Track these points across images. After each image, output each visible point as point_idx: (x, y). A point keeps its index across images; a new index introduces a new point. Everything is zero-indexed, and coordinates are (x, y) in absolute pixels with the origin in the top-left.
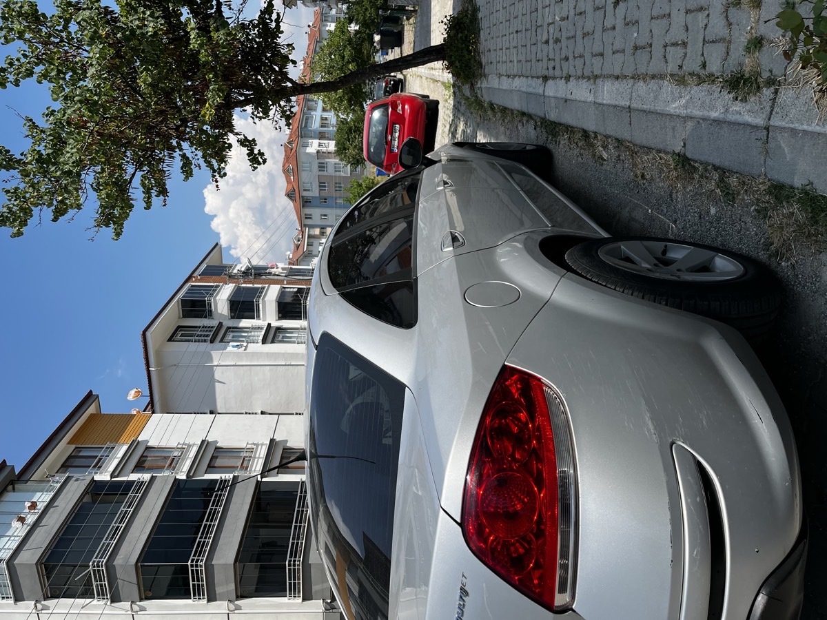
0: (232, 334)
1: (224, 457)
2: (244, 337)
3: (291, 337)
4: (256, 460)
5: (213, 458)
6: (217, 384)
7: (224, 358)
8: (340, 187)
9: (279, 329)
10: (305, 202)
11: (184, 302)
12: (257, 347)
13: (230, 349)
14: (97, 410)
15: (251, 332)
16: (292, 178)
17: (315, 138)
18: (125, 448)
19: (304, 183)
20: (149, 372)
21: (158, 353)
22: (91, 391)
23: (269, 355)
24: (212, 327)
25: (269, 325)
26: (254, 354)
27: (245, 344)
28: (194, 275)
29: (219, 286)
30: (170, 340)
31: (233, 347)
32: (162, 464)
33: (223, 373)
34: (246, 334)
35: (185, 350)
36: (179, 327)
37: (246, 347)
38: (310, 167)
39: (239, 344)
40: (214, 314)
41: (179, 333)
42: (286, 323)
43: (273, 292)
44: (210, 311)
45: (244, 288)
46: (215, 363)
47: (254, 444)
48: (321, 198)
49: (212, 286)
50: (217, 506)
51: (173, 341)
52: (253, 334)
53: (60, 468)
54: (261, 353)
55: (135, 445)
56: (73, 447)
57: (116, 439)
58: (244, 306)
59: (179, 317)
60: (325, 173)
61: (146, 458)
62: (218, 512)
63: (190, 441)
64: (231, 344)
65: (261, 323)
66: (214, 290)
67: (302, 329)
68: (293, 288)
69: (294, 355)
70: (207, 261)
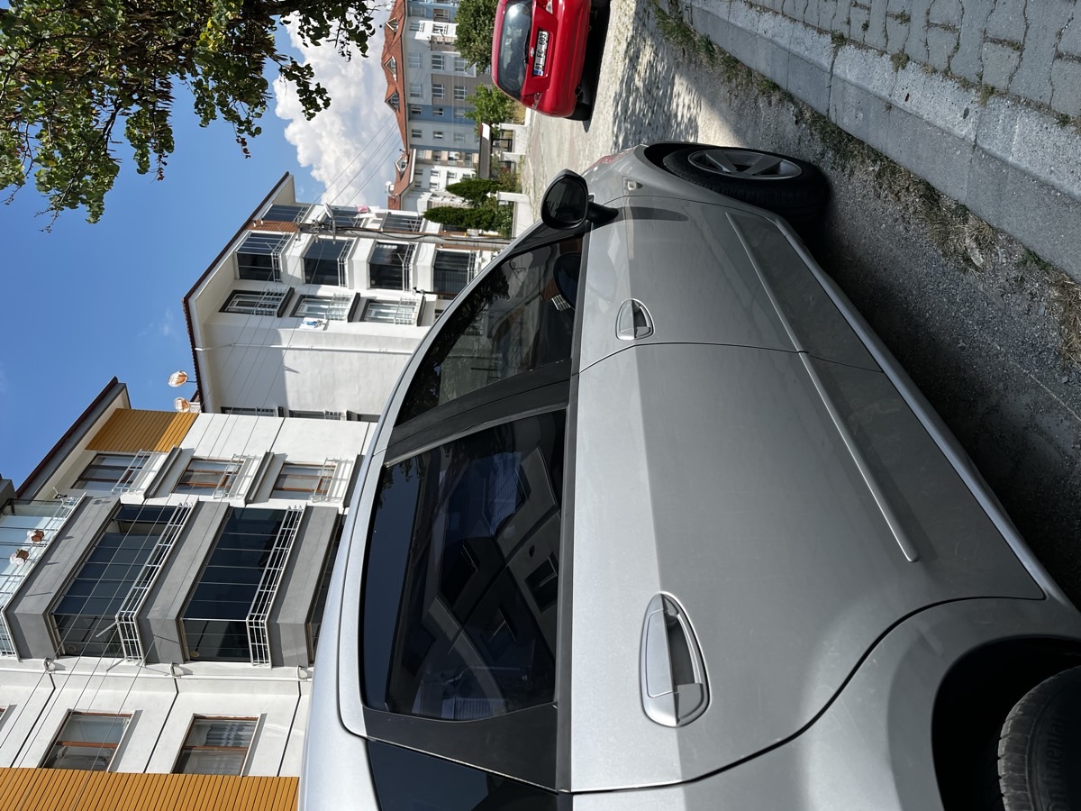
0: (307, 306)
1: (295, 476)
2: (325, 311)
3: (387, 314)
4: (338, 482)
5: (281, 477)
6: (287, 372)
7: (297, 336)
8: (462, 93)
9: (371, 302)
10: (413, 113)
11: (241, 258)
12: (341, 326)
13: (304, 326)
14: (125, 405)
15: (333, 304)
16: (395, 76)
17: (428, 18)
18: (163, 457)
19: (411, 85)
20: (195, 353)
21: (207, 328)
22: (115, 379)
23: (357, 338)
24: (280, 295)
25: (358, 295)
26: (337, 336)
27: (325, 321)
28: (256, 218)
29: (289, 236)
30: (223, 310)
31: (308, 324)
32: (212, 482)
33: (295, 358)
34: (326, 307)
35: (243, 324)
36: (235, 292)
37: (326, 325)
38: (421, 61)
39: (316, 320)
40: (282, 276)
41: (234, 302)
42: (381, 294)
43: (362, 251)
44: (278, 272)
45: (323, 240)
46: (285, 345)
47: (336, 461)
48: (434, 107)
49: (280, 236)
50: (283, 546)
51: (227, 312)
52: (336, 306)
53: (77, 482)
54: (346, 335)
55: (176, 455)
56: (94, 453)
57: (151, 444)
58: (323, 266)
59: (235, 278)
60: (441, 72)
61: (192, 474)
62: (286, 554)
63: (250, 453)
64: (307, 319)
65: (347, 291)
66: (283, 243)
67: (402, 303)
68: (391, 243)
69: (391, 340)
70: (273, 197)
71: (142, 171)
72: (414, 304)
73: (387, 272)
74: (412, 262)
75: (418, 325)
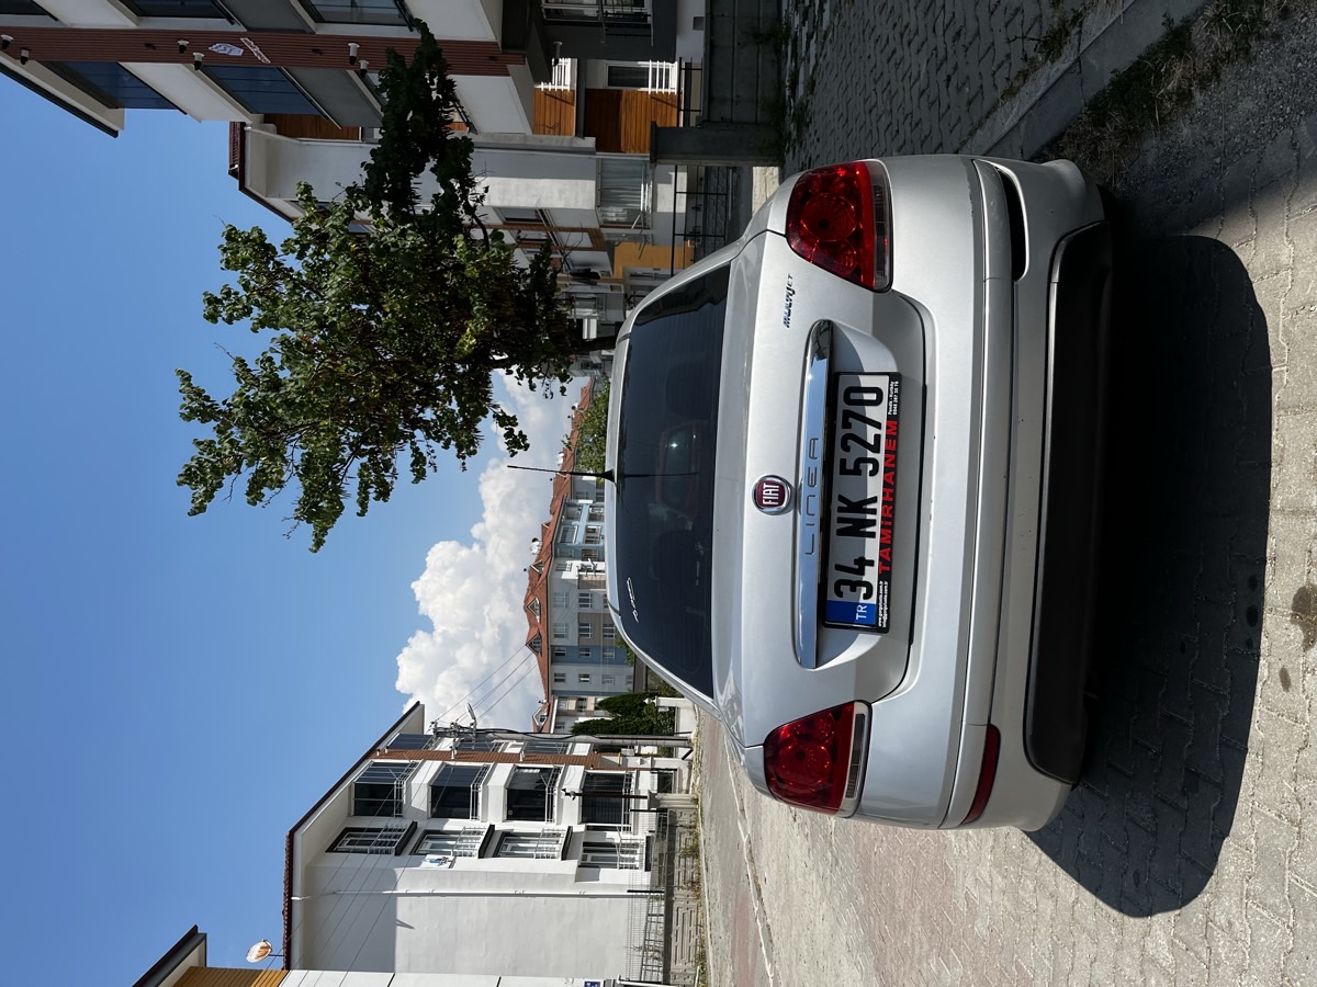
0: (430, 842)
2: (451, 847)
3: (525, 849)
6: (399, 928)
7: (416, 878)
8: (611, 630)
9: (507, 835)
10: (557, 656)
11: (360, 789)
12: (470, 863)
13: (425, 864)
14: (200, 962)
15: (461, 839)
16: (538, 617)
17: (575, 558)
19: (555, 625)
20: (290, 904)
21: (310, 871)
22: (196, 927)
23: (489, 876)
24: (400, 830)
25: (492, 827)
26: (465, 874)
27: (451, 858)
28: (380, 747)
29: (415, 764)
30: (331, 849)
31: (431, 861)
33: (411, 907)
34: (454, 843)
35: (353, 863)
36: (347, 830)
37: (453, 862)
38: (567, 600)
39: (441, 857)
40: (404, 809)
41: (345, 840)
42: (519, 826)
43: (501, 774)
44: (400, 805)
45: (456, 768)
46: (400, 890)
48: (581, 648)
49: (405, 765)
51: (336, 851)
52: (464, 843)
54: (476, 872)
58: (453, 797)
59: (349, 815)
60: (588, 609)
64: (429, 857)
65: (479, 824)
66: (409, 771)
67: (544, 835)
68: (534, 768)
69: (530, 877)
70: (400, 727)
71: (361, 514)
72: (559, 835)
73: (528, 801)
74: (557, 785)
75: (563, 859)
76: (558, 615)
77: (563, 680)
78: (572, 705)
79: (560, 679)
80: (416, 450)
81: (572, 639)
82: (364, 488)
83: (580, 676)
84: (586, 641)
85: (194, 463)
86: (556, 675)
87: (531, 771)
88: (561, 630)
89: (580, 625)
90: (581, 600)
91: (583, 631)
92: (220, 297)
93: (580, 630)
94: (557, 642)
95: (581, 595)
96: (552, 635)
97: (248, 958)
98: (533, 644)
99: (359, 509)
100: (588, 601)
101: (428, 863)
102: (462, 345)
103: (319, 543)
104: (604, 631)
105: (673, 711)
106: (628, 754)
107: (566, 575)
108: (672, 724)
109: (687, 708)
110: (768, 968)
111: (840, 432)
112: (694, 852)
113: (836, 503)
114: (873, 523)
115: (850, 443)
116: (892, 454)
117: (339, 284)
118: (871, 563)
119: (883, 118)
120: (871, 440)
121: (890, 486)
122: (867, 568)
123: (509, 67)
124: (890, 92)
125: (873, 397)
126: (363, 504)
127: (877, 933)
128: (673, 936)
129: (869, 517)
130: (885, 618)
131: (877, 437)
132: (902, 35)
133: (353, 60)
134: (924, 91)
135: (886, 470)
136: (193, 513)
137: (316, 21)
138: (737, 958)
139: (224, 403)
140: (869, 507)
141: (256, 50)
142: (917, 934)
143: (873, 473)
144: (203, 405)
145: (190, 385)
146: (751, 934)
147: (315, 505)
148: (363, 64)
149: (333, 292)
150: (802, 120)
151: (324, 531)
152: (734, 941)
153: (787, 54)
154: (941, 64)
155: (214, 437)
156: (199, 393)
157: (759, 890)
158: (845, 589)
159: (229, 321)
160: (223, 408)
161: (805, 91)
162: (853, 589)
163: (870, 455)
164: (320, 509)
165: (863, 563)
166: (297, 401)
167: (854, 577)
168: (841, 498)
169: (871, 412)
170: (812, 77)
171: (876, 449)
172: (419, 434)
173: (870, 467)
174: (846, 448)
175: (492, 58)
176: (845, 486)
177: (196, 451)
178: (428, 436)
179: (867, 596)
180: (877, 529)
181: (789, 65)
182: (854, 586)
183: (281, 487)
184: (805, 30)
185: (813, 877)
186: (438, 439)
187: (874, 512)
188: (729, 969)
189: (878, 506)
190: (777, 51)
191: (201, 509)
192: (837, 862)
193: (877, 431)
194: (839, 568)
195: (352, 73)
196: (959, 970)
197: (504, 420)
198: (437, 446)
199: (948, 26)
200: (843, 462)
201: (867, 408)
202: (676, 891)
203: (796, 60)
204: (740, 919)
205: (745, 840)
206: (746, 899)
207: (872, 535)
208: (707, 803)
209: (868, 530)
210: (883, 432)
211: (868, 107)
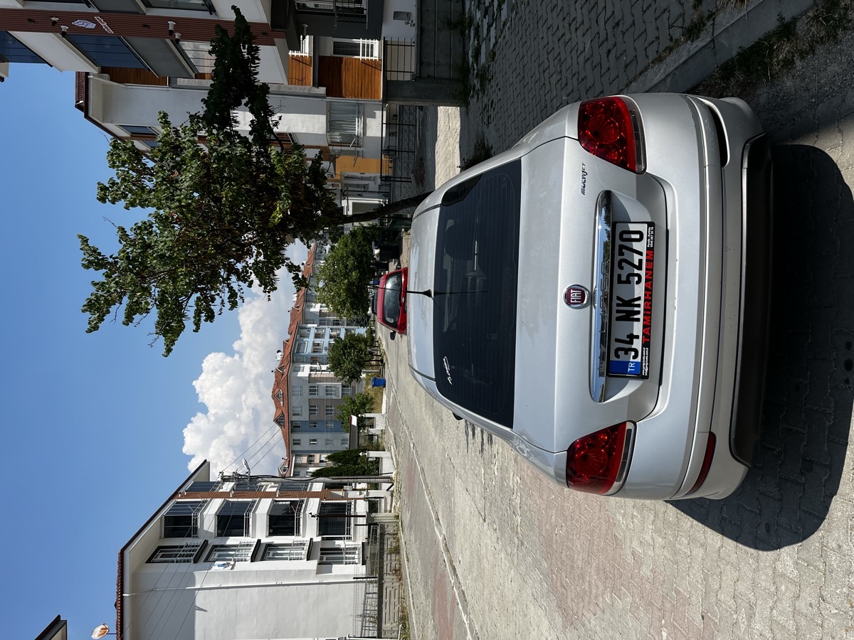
0: (217, 553)
2: (232, 555)
3: (282, 554)
6: (197, 611)
7: (209, 577)
8: (331, 410)
9: (269, 546)
10: (295, 427)
11: (168, 520)
12: (246, 566)
13: (215, 568)
14: (63, 638)
15: (239, 550)
16: (282, 403)
17: (307, 363)
19: (294, 407)
20: (122, 598)
21: (135, 576)
22: (59, 616)
23: (258, 574)
24: (196, 546)
25: (259, 541)
26: (242, 573)
27: (232, 563)
28: (181, 491)
29: (206, 501)
30: (149, 561)
31: (219, 566)
33: (205, 597)
34: (233, 553)
35: (166, 571)
36: (159, 548)
37: (233, 566)
38: (301, 391)
39: (225, 562)
40: (199, 532)
41: (159, 554)
42: (277, 540)
43: (264, 506)
44: (196, 529)
45: (233, 503)
46: (198, 586)
48: (311, 422)
49: (200, 502)
51: (153, 562)
52: (241, 551)
54: (249, 571)
58: (232, 522)
59: (160, 537)
60: (316, 397)
64: (217, 563)
65: (251, 540)
66: (201, 506)
67: (294, 544)
68: (286, 501)
69: (286, 573)
70: (194, 477)
71: (196, 331)
72: (304, 544)
73: (283, 522)
74: (302, 511)
75: (307, 560)
76: (295, 401)
77: (299, 444)
78: (304, 460)
79: (297, 443)
80: (231, 289)
81: (305, 416)
82: (198, 314)
83: (311, 440)
84: (314, 418)
85: (93, 297)
86: (294, 440)
87: (284, 503)
88: (298, 410)
89: (310, 407)
90: (310, 391)
91: (312, 410)
92: (108, 186)
93: (310, 410)
94: (295, 418)
95: (310, 387)
96: (291, 413)
97: (92, 637)
98: (279, 421)
99: (194, 327)
100: (315, 390)
101: (217, 567)
102: (274, 218)
103: (169, 350)
104: (327, 410)
105: (378, 460)
106: (348, 489)
107: (300, 374)
108: (378, 469)
109: (387, 457)
110: (464, 618)
111: (618, 258)
112: (397, 551)
113: (615, 301)
114: (638, 313)
115: (624, 264)
116: (650, 270)
117: (191, 178)
118: (637, 337)
119: (554, 76)
120: (636, 263)
121: (649, 290)
122: (635, 340)
123: (276, 40)
124: (560, 59)
125: (637, 236)
126: (197, 324)
127: (559, 584)
128: (384, 606)
129: (636, 309)
130: (647, 370)
131: (640, 261)
132: (570, 25)
133: (171, 33)
134: (588, 59)
135: (647, 280)
136: (89, 331)
137: (146, 6)
138: (437, 614)
139: (111, 257)
140: (636, 303)
141: (104, 25)
142: (593, 581)
143: (638, 282)
144: (97, 259)
145: (87, 245)
146: (450, 598)
147: (168, 324)
148: (177, 36)
149: (188, 184)
150: (484, 76)
151: (173, 342)
152: (434, 604)
153: (470, 37)
154: (603, 42)
155: (104, 279)
156: (95, 251)
157: (454, 569)
158: (621, 353)
159: (113, 202)
160: (110, 260)
161: (487, 59)
162: (626, 353)
163: (636, 271)
164: (170, 328)
165: (632, 337)
166: (167, 255)
167: (626, 346)
168: (619, 298)
169: (636, 246)
170: (492, 50)
171: (639, 268)
172: (233, 278)
173: (636, 279)
174: (621, 268)
175: (265, 34)
176: (621, 290)
177: (93, 289)
178: (239, 279)
179: (635, 357)
180: (641, 316)
181: (472, 43)
182: (627, 351)
183: (148, 313)
184: (486, 21)
185: (503, 555)
186: (245, 281)
187: (639, 306)
188: (430, 624)
189: (642, 302)
190: (463, 34)
191: (96, 328)
192: (522, 544)
193: (640, 257)
194: (617, 340)
195: (168, 41)
196: (629, 599)
197: (292, 268)
198: (244, 285)
199: (608, 20)
200: (619, 276)
201: (633, 243)
202: (385, 577)
203: (478, 40)
204: (438, 589)
205: (441, 538)
206: (444, 576)
207: (638, 320)
208: (406, 518)
209: (636, 317)
210: (644, 258)
211: (542, 69)
